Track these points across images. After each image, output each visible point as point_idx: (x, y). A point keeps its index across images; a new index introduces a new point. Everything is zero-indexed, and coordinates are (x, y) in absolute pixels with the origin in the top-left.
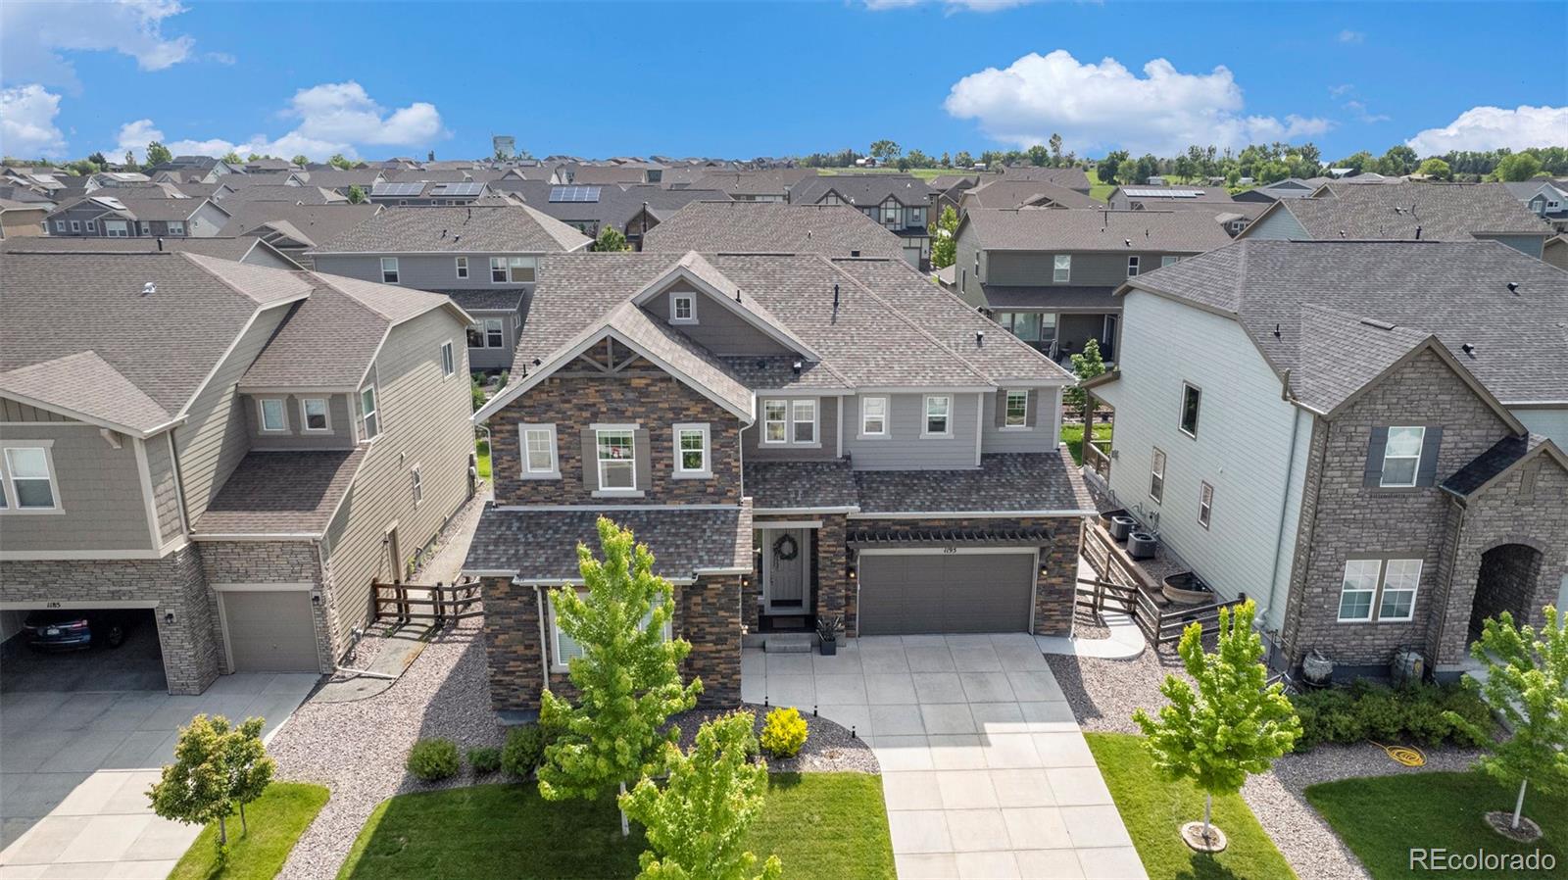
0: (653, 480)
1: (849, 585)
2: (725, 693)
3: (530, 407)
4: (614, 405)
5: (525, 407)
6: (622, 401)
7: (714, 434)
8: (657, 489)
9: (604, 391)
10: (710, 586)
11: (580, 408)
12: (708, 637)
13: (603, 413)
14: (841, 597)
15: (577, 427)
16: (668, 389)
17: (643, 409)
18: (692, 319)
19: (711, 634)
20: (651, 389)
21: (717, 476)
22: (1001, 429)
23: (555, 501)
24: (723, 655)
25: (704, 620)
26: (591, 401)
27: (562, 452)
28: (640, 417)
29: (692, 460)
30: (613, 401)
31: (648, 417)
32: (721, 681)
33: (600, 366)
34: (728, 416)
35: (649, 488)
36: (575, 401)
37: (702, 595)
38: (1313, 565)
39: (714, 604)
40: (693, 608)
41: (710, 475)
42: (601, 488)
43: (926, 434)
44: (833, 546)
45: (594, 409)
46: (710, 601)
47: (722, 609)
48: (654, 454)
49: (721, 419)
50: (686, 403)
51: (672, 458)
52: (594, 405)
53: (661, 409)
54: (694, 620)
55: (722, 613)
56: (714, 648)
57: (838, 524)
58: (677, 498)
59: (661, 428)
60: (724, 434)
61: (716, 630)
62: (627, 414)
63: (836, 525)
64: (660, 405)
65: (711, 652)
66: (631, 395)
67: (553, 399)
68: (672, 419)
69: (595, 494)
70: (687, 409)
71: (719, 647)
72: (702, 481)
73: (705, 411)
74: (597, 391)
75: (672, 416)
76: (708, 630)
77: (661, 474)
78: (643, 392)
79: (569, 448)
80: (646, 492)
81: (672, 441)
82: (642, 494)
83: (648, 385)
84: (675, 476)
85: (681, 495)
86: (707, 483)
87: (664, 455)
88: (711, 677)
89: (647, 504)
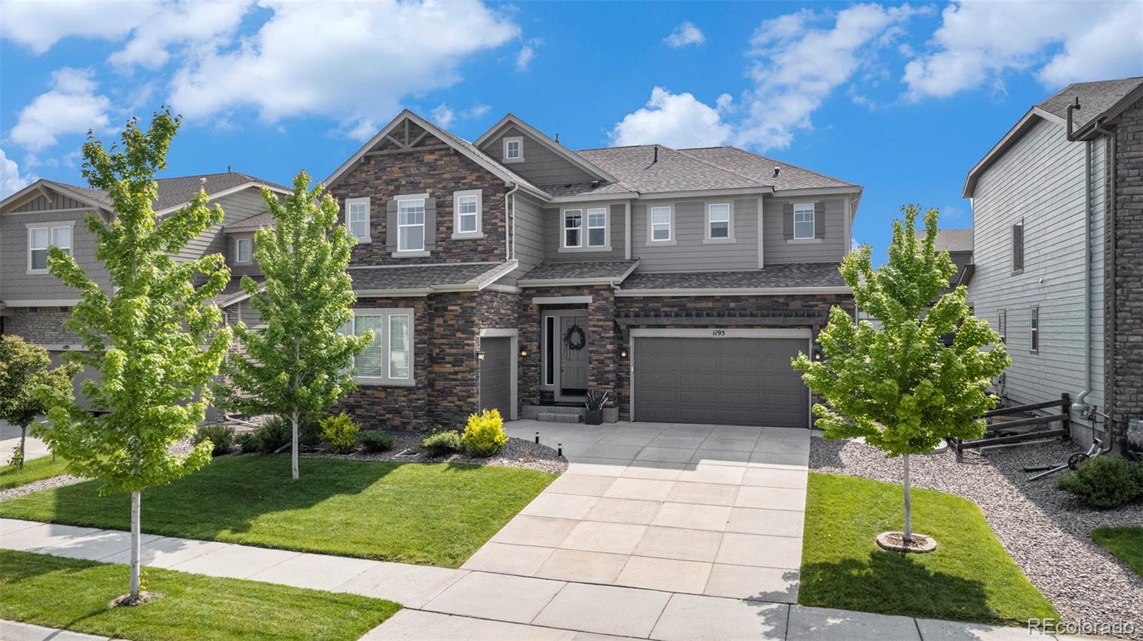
0: (437, 241)
1: (621, 363)
2: (461, 416)
3: (354, 185)
4: (412, 179)
5: (350, 185)
6: (416, 175)
7: (485, 198)
8: (440, 249)
9: (405, 167)
10: (450, 308)
11: (388, 183)
12: (448, 359)
13: (404, 186)
14: (609, 372)
15: (385, 198)
16: (451, 161)
17: (432, 181)
18: (520, 158)
19: (450, 355)
20: (439, 163)
21: (486, 235)
22: (789, 242)
23: (365, 262)
24: (459, 377)
25: (445, 341)
26: (396, 176)
27: (374, 220)
28: (429, 188)
29: (468, 223)
30: (410, 175)
31: (435, 187)
32: (458, 403)
33: (399, 144)
34: (496, 182)
35: (434, 248)
36: (384, 177)
37: (443, 316)
38: (1123, 305)
39: (453, 326)
40: (436, 329)
41: (481, 235)
42: (399, 250)
43: (708, 238)
44: (601, 320)
45: (397, 183)
46: (450, 322)
47: (459, 330)
48: (439, 219)
49: (492, 185)
50: (464, 172)
51: (452, 221)
52: (397, 180)
53: (446, 179)
54: (436, 341)
55: (459, 335)
56: (452, 370)
57: (606, 299)
58: (455, 256)
59: (445, 196)
60: (492, 198)
61: (454, 351)
62: (421, 185)
63: (604, 299)
64: (444, 176)
65: (450, 373)
66: (424, 169)
67: (368, 177)
68: (453, 187)
69: (394, 255)
70: (465, 178)
71: (456, 369)
72: (474, 241)
73: (478, 178)
74: (400, 168)
75: (453, 184)
76: (448, 351)
77: (443, 235)
78: (432, 166)
79: (377, 217)
80: (432, 253)
81: (452, 206)
82: (428, 254)
83: (436, 160)
84: (454, 237)
85: (458, 254)
86: (478, 242)
87: (445, 218)
88: (450, 399)
89: (432, 262)
